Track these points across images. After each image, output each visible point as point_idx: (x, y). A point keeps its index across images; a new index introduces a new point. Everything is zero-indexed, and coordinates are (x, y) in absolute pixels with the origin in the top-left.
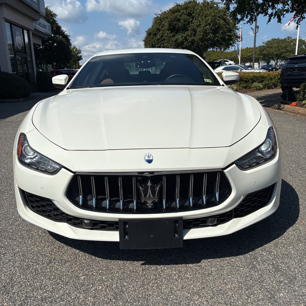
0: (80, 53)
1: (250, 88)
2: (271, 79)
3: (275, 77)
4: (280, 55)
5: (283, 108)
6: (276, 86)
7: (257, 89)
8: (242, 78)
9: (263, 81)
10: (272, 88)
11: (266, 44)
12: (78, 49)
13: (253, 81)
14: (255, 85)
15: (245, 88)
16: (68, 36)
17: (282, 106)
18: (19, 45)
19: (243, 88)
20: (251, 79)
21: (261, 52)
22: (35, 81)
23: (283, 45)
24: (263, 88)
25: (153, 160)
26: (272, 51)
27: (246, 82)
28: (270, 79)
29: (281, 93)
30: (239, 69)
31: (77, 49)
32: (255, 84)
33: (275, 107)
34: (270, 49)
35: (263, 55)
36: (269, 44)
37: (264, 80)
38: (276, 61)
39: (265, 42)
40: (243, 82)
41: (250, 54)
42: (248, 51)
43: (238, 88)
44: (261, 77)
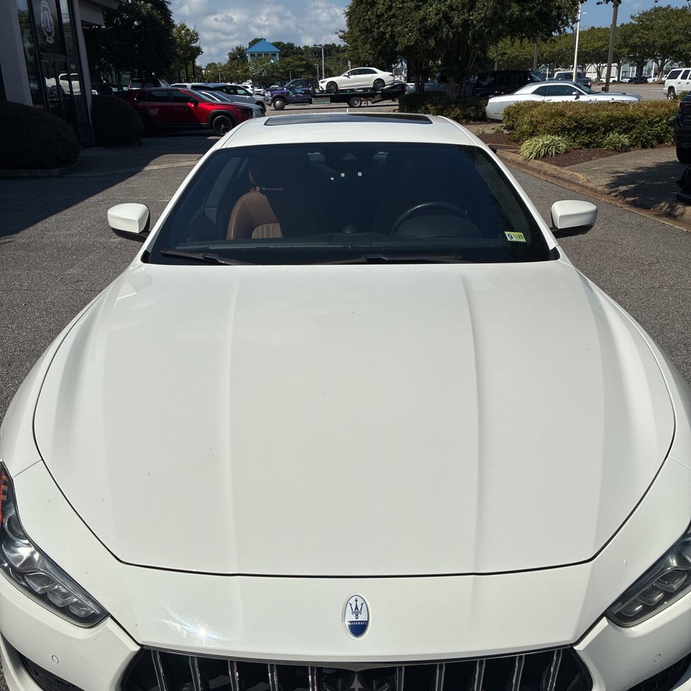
0: (197, 40)
1: (599, 145)
2: (651, 123)
3: (661, 120)
4: (671, 47)
5: (682, 214)
6: (661, 141)
7: (615, 149)
8: (582, 122)
9: (631, 129)
10: (652, 147)
11: (640, 19)
12: (191, 30)
13: (608, 130)
14: (611, 139)
15: (587, 145)
16: (167, 2)
17: (680, 209)
18: (47, 32)
19: (583, 145)
20: (603, 125)
21: (625, 39)
22: (89, 121)
23: (680, 24)
24: (632, 146)
25: (367, 622)
26: (651, 36)
27: (589, 130)
28: (649, 123)
29: (675, 162)
30: (574, 93)
31: (188, 30)
32: (613, 136)
33: (661, 209)
34: (647, 32)
35: (630, 46)
36: (647, 20)
37: (634, 127)
38: (660, 61)
39: (638, 15)
40: (583, 133)
41: (600, 43)
42: (595, 37)
43: (571, 146)
44: (627, 118)
